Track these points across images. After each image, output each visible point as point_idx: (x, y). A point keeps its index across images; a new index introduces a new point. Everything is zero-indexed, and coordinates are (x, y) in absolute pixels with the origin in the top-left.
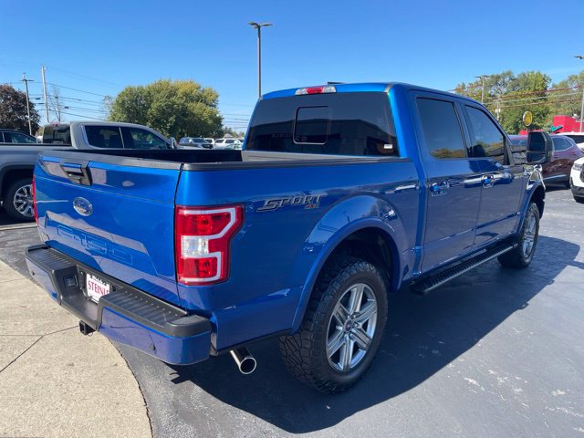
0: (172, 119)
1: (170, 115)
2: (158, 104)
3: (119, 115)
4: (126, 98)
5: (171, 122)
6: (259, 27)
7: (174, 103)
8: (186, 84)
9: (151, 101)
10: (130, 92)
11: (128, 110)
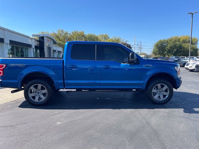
0: (175, 50)
1: (174, 48)
2: (170, 45)
3: (156, 49)
4: (159, 44)
5: (174, 51)
6: (192, 14)
7: (176, 44)
8: (184, 37)
9: (168, 44)
10: (161, 41)
11: (159, 48)
